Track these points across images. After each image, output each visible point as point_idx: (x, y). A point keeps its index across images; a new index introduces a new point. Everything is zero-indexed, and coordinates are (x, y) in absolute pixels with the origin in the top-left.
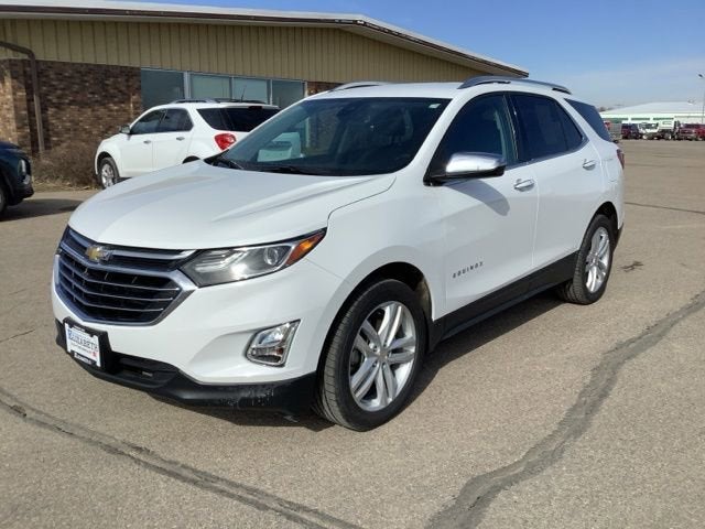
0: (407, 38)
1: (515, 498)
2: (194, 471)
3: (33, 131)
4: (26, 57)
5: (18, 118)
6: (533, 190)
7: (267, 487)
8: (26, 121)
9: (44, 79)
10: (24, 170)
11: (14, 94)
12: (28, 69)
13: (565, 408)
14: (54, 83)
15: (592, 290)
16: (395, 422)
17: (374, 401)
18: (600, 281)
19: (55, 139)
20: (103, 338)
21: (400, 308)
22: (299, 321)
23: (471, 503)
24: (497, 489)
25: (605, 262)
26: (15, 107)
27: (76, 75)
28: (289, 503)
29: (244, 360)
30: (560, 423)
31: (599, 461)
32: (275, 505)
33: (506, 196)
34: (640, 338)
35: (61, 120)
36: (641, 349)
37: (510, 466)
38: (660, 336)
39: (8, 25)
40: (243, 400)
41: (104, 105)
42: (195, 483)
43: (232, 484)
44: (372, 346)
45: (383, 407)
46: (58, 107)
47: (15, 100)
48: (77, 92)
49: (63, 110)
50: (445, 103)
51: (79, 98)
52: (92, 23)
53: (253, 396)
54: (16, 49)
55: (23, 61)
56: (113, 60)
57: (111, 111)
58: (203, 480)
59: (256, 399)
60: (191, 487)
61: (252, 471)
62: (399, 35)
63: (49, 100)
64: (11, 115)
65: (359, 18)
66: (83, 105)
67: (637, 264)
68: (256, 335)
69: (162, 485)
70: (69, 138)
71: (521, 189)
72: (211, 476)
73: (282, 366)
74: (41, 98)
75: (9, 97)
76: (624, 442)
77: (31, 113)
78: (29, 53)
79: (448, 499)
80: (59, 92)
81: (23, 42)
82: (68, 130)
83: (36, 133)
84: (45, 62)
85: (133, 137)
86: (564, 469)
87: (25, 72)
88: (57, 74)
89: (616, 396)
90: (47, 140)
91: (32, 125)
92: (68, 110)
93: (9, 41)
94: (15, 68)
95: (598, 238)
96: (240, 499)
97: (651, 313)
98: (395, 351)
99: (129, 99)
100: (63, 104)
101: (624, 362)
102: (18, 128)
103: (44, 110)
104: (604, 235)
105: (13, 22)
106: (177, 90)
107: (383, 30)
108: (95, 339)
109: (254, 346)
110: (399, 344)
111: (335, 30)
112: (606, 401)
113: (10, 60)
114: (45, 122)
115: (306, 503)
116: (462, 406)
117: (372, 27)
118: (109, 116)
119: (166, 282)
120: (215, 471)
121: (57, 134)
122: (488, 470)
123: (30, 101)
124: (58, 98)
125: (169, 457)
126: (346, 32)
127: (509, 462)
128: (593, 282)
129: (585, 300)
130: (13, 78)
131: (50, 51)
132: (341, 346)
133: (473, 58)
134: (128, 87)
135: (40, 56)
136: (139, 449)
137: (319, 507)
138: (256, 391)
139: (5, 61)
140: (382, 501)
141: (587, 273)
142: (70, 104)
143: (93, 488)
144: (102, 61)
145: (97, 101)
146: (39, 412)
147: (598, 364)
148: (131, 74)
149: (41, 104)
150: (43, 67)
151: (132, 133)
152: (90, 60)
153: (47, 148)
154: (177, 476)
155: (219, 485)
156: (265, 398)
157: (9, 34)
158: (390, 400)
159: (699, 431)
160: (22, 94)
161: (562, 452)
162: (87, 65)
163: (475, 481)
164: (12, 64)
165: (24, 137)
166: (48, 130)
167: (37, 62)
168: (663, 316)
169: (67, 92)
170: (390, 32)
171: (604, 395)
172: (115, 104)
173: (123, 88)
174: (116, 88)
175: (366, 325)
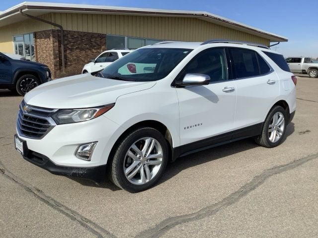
0: (227, 22)
1: (183, 228)
2: (55, 201)
3: (60, 60)
4: (59, 29)
5: (55, 54)
6: (234, 92)
7: (80, 212)
8: (58, 56)
9: (66, 38)
10: (48, 75)
11: (53, 44)
12: (60, 34)
13: (230, 192)
14: (70, 40)
15: (273, 141)
16: (149, 191)
17: (139, 180)
18: (278, 138)
19: (69, 63)
20: (25, 143)
21: (153, 141)
22: (97, 142)
23: (162, 228)
24: (177, 223)
25: (282, 129)
26: (54, 49)
27: (79, 37)
28: (85, 219)
29: (74, 156)
30: (224, 199)
31: (232, 217)
32: (79, 219)
33: (216, 94)
34: (287, 165)
35: (72, 56)
36: (284, 170)
37: (190, 214)
38: (298, 165)
39: (53, 15)
40: (73, 173)
41: (90, 50)
42: (52, 206)
43: (67, 209)
44: (138, 156)
45: (143, 183)
46: (71, 50)
47: (54, 46)
48: (79, 44)
49: (73, 51)
50: (190, 51)
51: (80, 46)
52: (87, 15)
53: (77, 172)
54: (55, 25)
55: (58, 30)
56: (100, 31)
57: (93, 52)
58: (57, 206)
59: (79, 174)
60: (50, 208)
61: (78, 204)
62: (224, 21)
63: (68, 47)
64: (52, 53)
65: (205, 13)
66: (82, 49)
67: (308, 131)
68: (80, 146)
69: (40, 205)
70: (75, 63)
71: (226, 92)
72: (60, 204)
73: (90, 160)
74: (64, 46)
75: (52, 45)
76: (250, 210)
77: (60, 52)
78: (61, 27)
79: (153, 225)
80: (72, 44)
81: (58, 23)
82: (75, 60)
83: (62, 61)
84: (67, 31)
85: (96, 63)
86: (213, 218)
87: (58, 35)
88: (71, 36)
89: (258, 190)
90: (66, 64)
91: (60, 57)
92: (75, 52)
93: (53, 22)
94: (55, 33)
95: (277, 117)
96: (67, 215)
97: (300, 154)
98: (151, 159)
99: (101, 47)
100: (73, 49)
101: (272, 175)
102: (54, 58)
103: (65, 51)
104: (281, 116)
105: (55, 14)
106: (122, 44)
107: (216, 19)
108: (22, 144)
109: (79, 151)
110: (153, 156)
111: (194, 18)
112: (253, 192)
113: (52, 30)
114: (65, 56)
115: (92, 220)
116: (183, 187)
117: (211, 17)
118: (92, 54)
119: (46, 121)
120: (63, 202)
121: (70, 61)
122: (178, 215)
123: (60, 47)
124: (71, 46)
125: (48, 195)
126: (199, 20)
127: (190, 213)
128: (273, 137)
129: (269, 146)
130: (53, 37)
131: (69, 26)
132: (119, 155)
133: (260, 32)
134: (101, 42)
135: (65, 29)
136: (39, 191)
137: (96, 222)
138: (79, 170)
139: (50, 30)
140: (125, 222)
141: (270, 133)
142: (76, 49)
143: (13, 203)
144: (90, 31)
145: (87, 48)
146: (10, 172)
147: (259, 175)
148: (102, 36)
149: (64, 48)
150: (66, 33)
151: (96, 62)
152: (85, 30)
153: (65, 67)
154: (47, 203)
155: (62, 208)
156: (83, 174)
157: (53, 19)
158: (148, 181)
159: (290, 209)
160: (57, 44)
161: (217, 211)
162: (84, 32)
163: (170, 219)
164: (53, 31)
165: (57, 62)
166: (67, 60)
167: (64, 31)
168: (305, 156)
169: (75, 44)
170: (219, 19)
171: (254, 188)
172: (95, 49)
173: (99, 43)
174: (96, 43)
175: (134, 147)
